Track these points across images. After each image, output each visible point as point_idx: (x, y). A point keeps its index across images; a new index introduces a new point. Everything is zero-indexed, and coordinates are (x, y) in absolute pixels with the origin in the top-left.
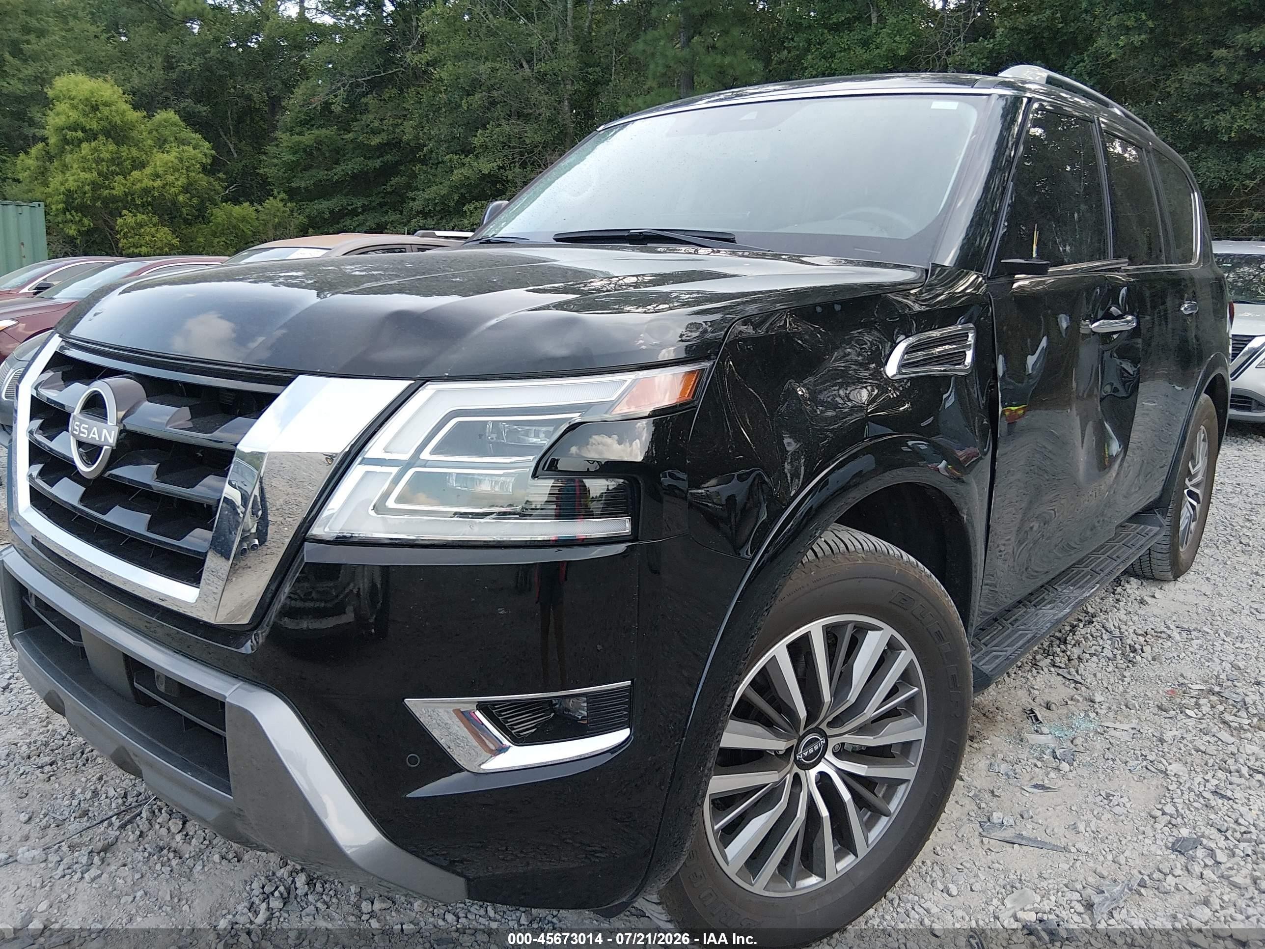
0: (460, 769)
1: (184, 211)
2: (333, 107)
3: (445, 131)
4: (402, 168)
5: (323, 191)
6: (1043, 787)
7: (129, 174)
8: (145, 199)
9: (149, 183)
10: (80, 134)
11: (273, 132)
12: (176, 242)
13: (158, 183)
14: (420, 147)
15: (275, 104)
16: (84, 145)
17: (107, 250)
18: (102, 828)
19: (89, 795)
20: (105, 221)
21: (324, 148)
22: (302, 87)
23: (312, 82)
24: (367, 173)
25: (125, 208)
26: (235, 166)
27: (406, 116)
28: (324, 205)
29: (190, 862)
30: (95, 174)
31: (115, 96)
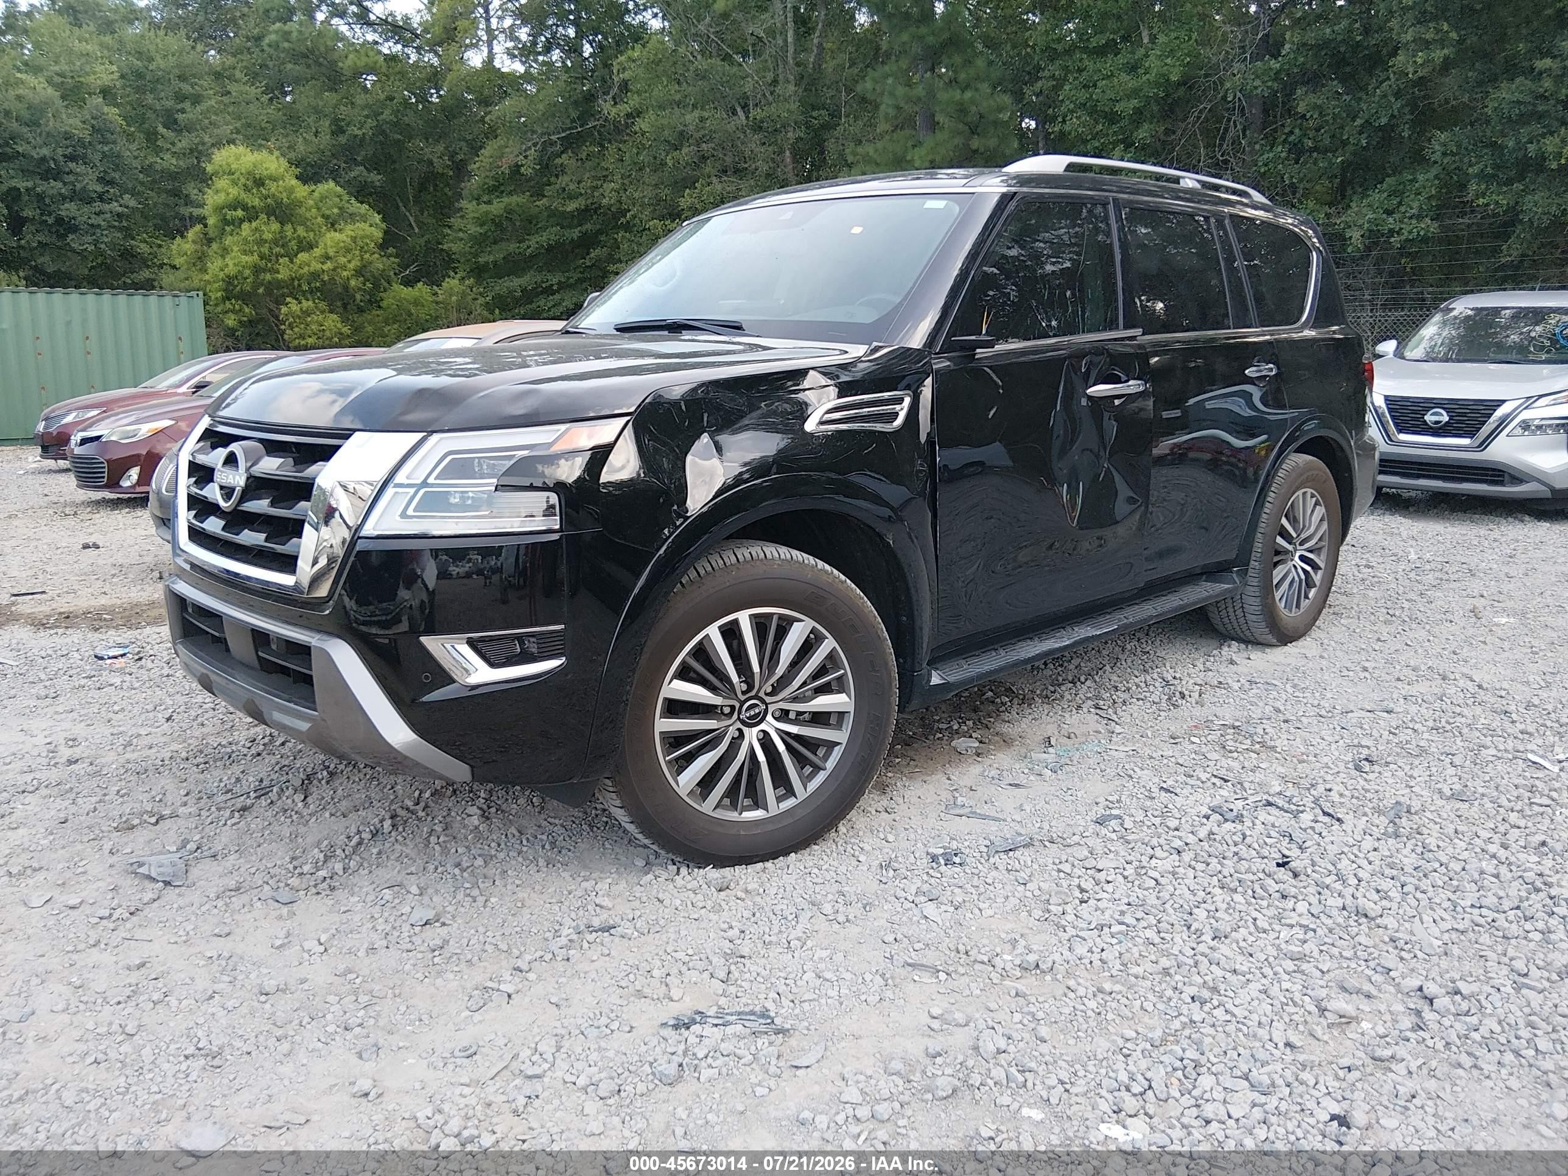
0: (454, 681)
1: (358, 297)
2: (523, 170)
3: (649, 192)
4: (603, 238)
5: (514, 266)
6: (1017, 786)
7: (296, 255)
8: (313, 285)
9: (316, 266)
10: (240, 213)
11: (458, 201)
12: (346, 330)
13: (328, 265)
14: (623, 213)
15: (460, 169)
16: (245, 226)
17: (273, 343)
18: (242, 798)
19: (233, 780)
20: (271, 311)
21: (515, 217)
22: (488, 148)
23: (500, 141)
24: (563, 244)
25: (291, 295)
26: (417, 241)
27: (607, 176)
28: (515, 283)
29: (308, 817)
30: (256, 257)
31: (282, 170)
